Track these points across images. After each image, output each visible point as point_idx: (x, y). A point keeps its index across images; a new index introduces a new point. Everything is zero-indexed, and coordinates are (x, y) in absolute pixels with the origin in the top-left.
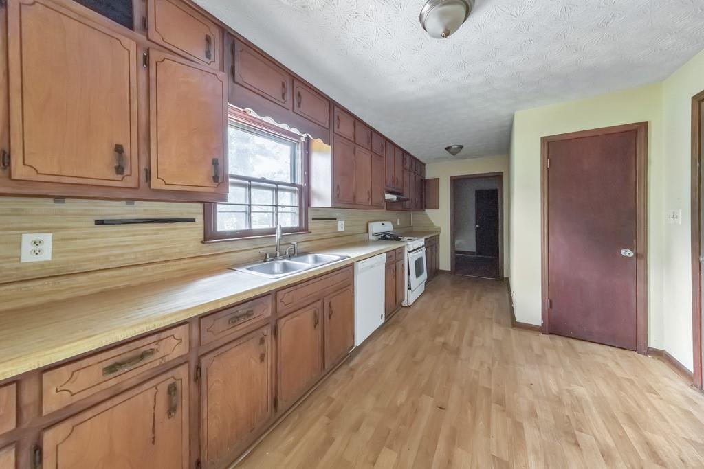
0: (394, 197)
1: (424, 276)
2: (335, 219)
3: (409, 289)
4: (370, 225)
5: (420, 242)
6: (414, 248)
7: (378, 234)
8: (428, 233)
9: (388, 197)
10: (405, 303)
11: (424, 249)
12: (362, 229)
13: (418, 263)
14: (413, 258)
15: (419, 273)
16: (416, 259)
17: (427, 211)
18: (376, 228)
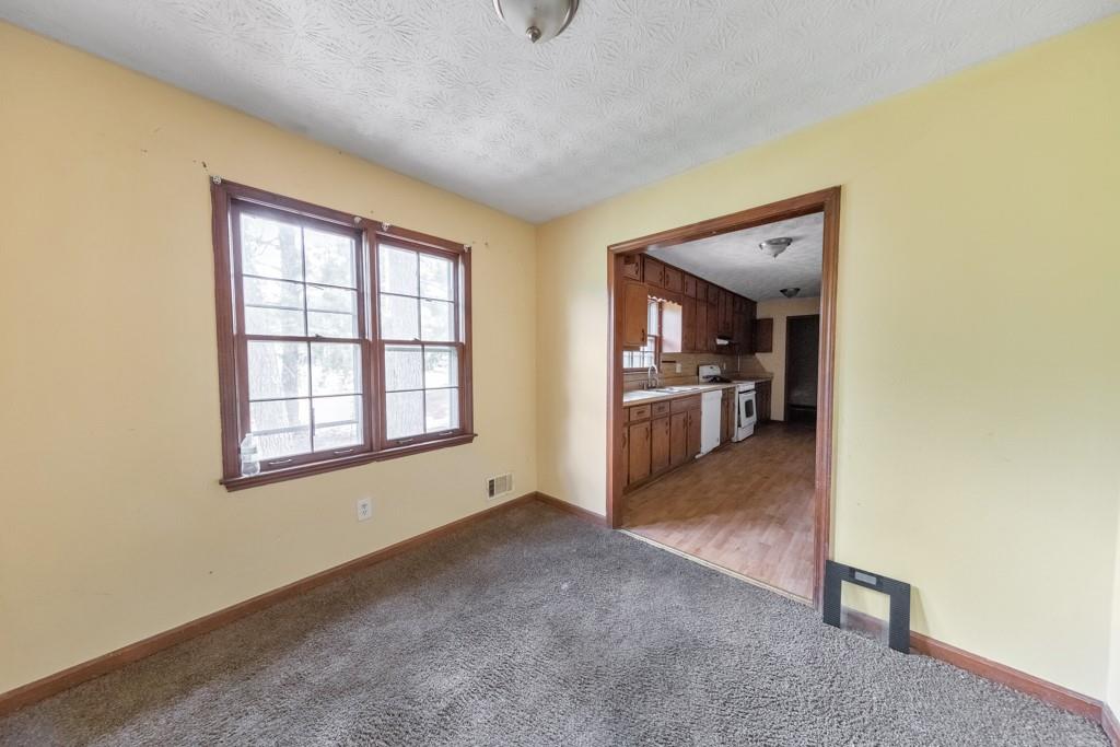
0: (726, 342)
1: (754, 418)
2: (674, 362)
3: (739, 426)
4: (701, 368)
5: (751, 385)
6: (745, 390)
7: (707, 377)
8: (758, 378)
9: (719, 342)
10: (734, 439)
11: (754, 393)
12: (693, 371)
13: (748, 404)
14: (743, 399)
15: (749, 414)
16: (747, 399)
17: (757, 354)
18: (706, 371)
